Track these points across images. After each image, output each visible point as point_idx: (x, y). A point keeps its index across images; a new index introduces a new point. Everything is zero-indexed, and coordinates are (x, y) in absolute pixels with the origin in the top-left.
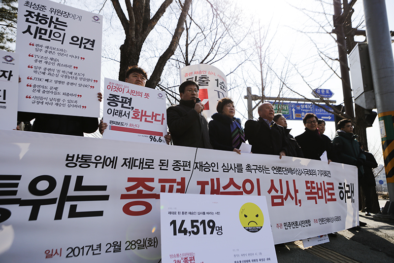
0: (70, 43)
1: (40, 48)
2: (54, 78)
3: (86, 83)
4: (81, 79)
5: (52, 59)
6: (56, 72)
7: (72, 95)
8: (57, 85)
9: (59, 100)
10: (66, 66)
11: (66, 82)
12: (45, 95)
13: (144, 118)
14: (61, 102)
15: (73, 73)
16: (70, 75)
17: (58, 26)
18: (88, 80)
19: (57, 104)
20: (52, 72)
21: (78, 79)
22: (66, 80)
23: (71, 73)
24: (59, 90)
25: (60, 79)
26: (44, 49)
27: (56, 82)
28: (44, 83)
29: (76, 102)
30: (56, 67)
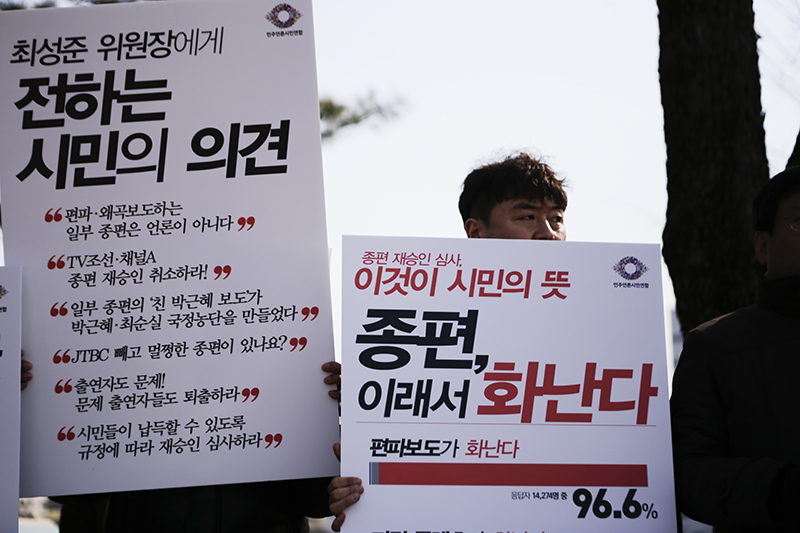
0: (192, 167)
1: (82, 222)
2: (147, 338)
3: (272, 329)
4: (248, 315)
5: (128, 257)
6: (149, 311)
7: (219, 394)
8: (162, 364)
9: (172, 426)
10: (184, 272)
11: (191, 345)
12: (122, 417)
14: (183, 433)
15: (217, 299)
16: (204, 310)
17: (138, 108)
18: (280, 313)
19: (168, 446)
20: (136, 314)
21: (239, 320)
22: (191, 335)
23: (208, 300)
24: (168, 386)
25: (168, 335)
26: (97, 222)
27: (155, 351)
28: (112, 367)
29: (239, 422)
30: (148, 289)
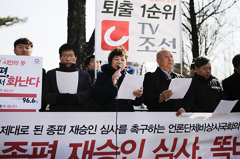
13: (18, 83)
